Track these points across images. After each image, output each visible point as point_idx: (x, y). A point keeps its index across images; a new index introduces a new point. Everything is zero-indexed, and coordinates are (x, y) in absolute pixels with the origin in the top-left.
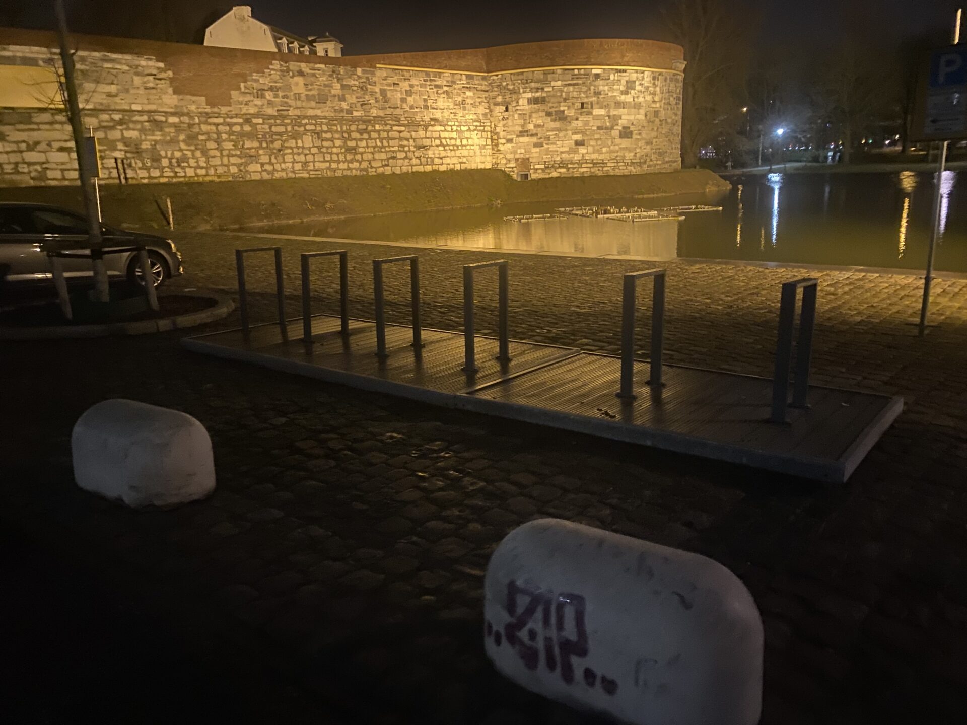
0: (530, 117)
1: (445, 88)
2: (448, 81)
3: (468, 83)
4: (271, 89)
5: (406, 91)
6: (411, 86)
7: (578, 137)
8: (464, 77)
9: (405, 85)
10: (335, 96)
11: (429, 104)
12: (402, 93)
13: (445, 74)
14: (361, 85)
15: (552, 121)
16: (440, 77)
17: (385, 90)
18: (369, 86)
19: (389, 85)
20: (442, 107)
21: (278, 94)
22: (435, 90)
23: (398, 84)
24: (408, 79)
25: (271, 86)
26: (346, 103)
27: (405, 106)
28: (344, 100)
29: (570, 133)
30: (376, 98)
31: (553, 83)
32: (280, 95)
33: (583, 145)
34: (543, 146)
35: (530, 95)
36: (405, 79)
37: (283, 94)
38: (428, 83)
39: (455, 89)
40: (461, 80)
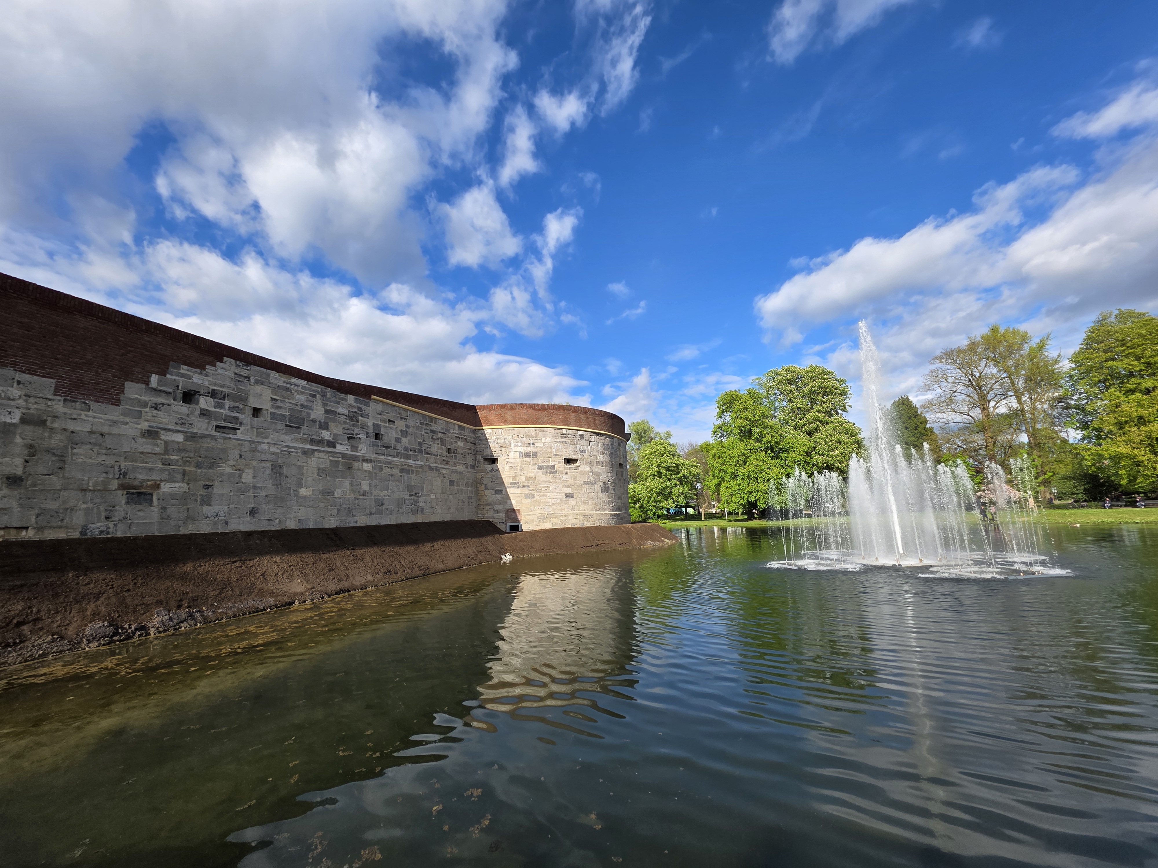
0: (522, 469)
1: (440, 435)
2: (442, 429)
3: (460, 434)
4: (213, 394)
5: (401, 431)
6: (407, 426)
7: (569, 491)
8: (457, 428)
9: (400, 425)
10: (314, 421)
11: (423, 448)
12: (397, 433)
13: (440, 421)
14: (351, 414)
15: (543, 474)
16: (435, 423)
17: (379, 426)
18: (360, 418)
19: (384, 421)
20: (436, 454)
21: (224, 404)
22: (430, 434)
23: (394, 422)
24: (405, 419)
25: (213, 390)
26: (329, 433)
27: (399, 446)
28: (327, 428)
29: (561, 485)
30: (367, 433)
31: (543, 440)
32: (227, 406)
33: (573, 497)
34: (534, 498)
35: (522, 449)
36: (401, 418)
37: (233, 404)
38: (424, 427)
39: (448, 437)
40: (454, 429)
